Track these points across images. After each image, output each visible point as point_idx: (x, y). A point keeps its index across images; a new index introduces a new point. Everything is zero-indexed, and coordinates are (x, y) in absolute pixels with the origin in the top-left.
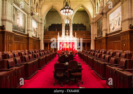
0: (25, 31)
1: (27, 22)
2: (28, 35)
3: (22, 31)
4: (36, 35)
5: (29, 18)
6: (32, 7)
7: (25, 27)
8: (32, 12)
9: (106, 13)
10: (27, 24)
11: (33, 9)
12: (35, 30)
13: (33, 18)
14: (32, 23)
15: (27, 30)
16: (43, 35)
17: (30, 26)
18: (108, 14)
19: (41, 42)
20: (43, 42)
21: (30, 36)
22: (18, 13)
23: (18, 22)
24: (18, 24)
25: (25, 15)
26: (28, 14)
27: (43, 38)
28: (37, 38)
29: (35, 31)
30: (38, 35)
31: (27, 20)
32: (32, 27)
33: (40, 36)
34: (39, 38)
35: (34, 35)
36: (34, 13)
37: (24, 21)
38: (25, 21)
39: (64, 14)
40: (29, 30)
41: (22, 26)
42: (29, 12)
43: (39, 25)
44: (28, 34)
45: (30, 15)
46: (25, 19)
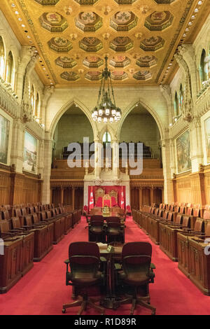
0: (6, 158)
1: (13, 137)
2: (12, 168)
4: (33, 169)
5: (18, 128)
6: (24, 104)
7: (7, 149)
8: (25, 116)
9: (198, 118)
10: (13, 141)
11: (27, 108)
12: (30, 156)
13: (28, 128)
14: (23, 141)
15: (12, 157)
16: (50, 168)
17: (20, 148)
18: (203, 119)
19: (44, 184)
20: (48, 184)
21: (19, 170)
25: (8, 121)
26: (15, 118)
27: (49, 174)
28: (34, 175)
29: (30, 159)
30: (39, 168)
31: (13, 133)
32: (25, 150)
33: (41, 172)
34: (39, 176)
35: (28, 168)
36: (29, 117)
37: (5, 134)
38: (8, 136)
39: (100, 119)
40: (16, 157)
42: (18, 115)
43: (40, 144)
44: (13, 165)
45: (19, 122)
46: (8, 131)
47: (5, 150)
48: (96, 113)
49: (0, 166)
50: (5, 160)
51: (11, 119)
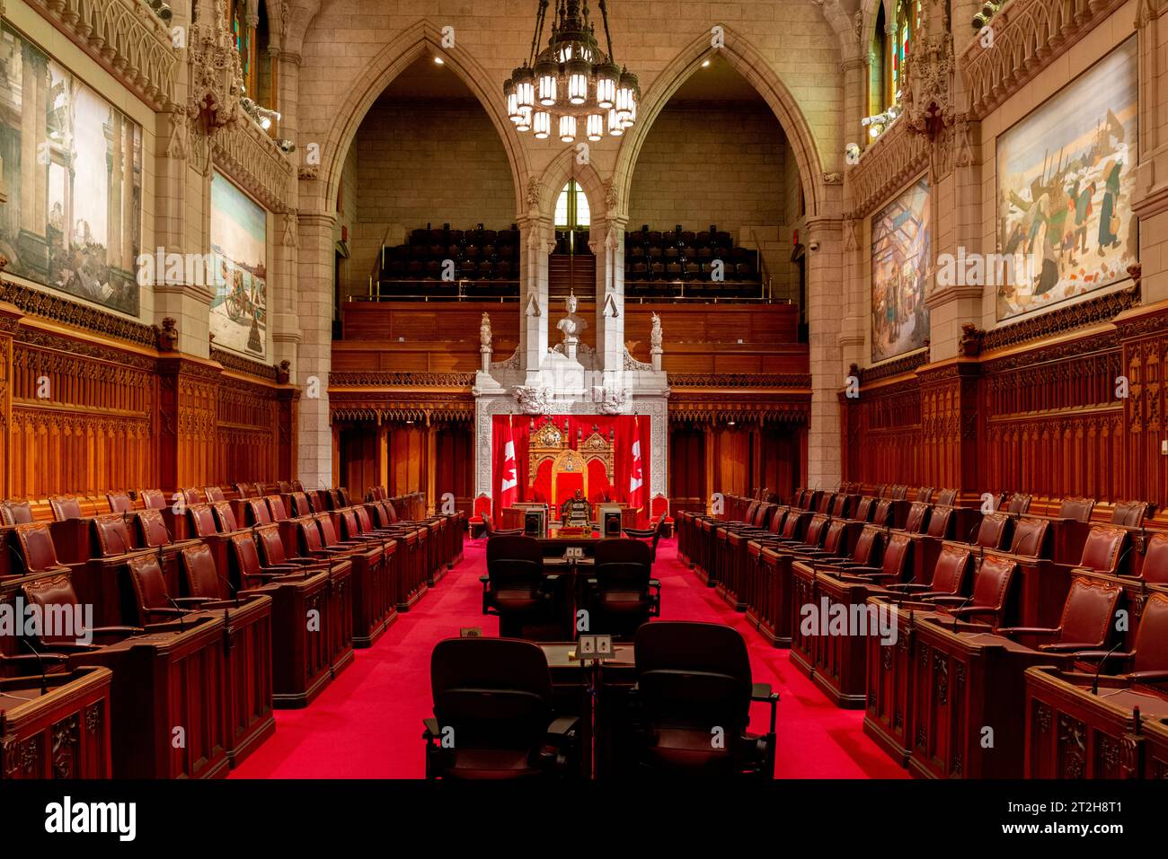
0: (134, 292)
1: (159, 196)
2: (164, 336)
3: (107, 290)
4: (254, 342)
5: (180, 156)
6: (203, 45)
7: (136, 252)
8: (209, 99)
9: (974, 123)
10: (160, 216)
11: (221, 66)
12: (239, 284)
13: (223, 163)
15: (159, 292)
16: (325, 340)
18: (991, 127)
19: (303, 408)
20: (324, 409)
21: (191, 346)
22: (60, 101)
23: (56, 193)
24: (54, 216)
25: (132, 123)
26: (164, 110)
27: (325, 365)
28: (260, 369)
29: (240, 300)
30: (278, 338)
31: (160, 178)
33: (290, 353)
34: (280, 372)
35: (232, 336)
36: (227, 105)
37: (124, 185)
38: (135, 192)
39: (543, 123)
40: (179, 290)
41: (100, 236)
42: (180, 97)
43: (279, 233)
44: (169, 324)
45: (183, 131)
46: (135, 170)
47: (125, 253)
48: (525, 92)
49: (114, 328)
50: (131, 301)
51: (145, 116)
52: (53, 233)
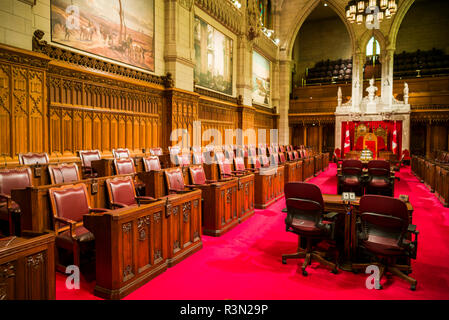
0: (231, 88)
1: (238, 60)
2: (239, 100)
3: (224, 88)
4: (266, 102)
5: (243, 47)
6: (250, 13)
7: (231, 76)
8: (252, 29)
10: (238, 66)
11: (255, 18)
12: (261, 84)
13: (256, 47)
14: (251, 64)
15: (238, 86)
16: (288, 99)
17: (247, 73)
19: (280, 120)
20: (287, 120)
21: (247, 103)
22: (211, 36)
23: (210, 62)
24: (209, 68)
25: (230, 39)
26: (239, 34)
27: (287, 108)
28: (267, 109)
29: (262, 89)
30: (273, 100)
31: (238, 55)
32: (253, 76)
33: (277, 104)
34: (273, 110)
35: (260, 100)
36: (256, 30)
37: (228, 58)
38: (232, 59)
40: (243, 86)
41: (222, 73)
42: (243, 30)
43: (274, 67)
44: (240, 97)
45: (244, 39)
46: (232, 53)
47: (229, 78)
48: (353, 9)
49: (225, 99)
50: (230, 90)
51: (234, 37)
52: (209, 73)
